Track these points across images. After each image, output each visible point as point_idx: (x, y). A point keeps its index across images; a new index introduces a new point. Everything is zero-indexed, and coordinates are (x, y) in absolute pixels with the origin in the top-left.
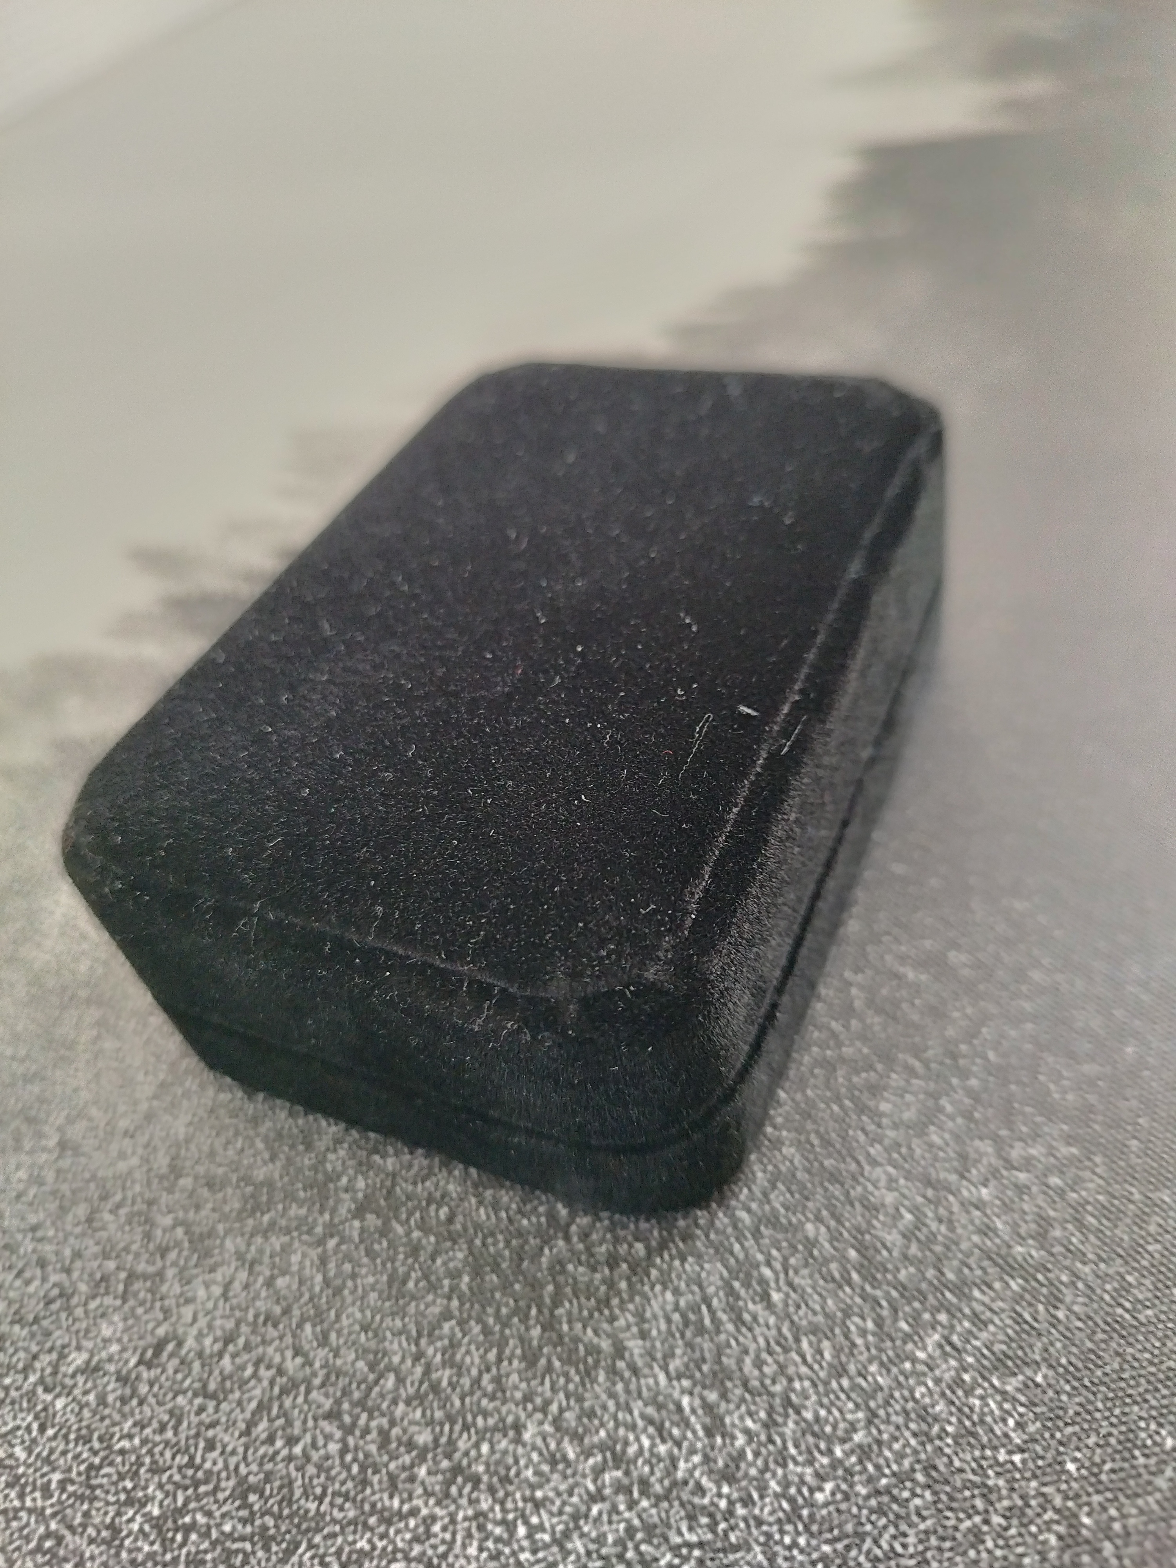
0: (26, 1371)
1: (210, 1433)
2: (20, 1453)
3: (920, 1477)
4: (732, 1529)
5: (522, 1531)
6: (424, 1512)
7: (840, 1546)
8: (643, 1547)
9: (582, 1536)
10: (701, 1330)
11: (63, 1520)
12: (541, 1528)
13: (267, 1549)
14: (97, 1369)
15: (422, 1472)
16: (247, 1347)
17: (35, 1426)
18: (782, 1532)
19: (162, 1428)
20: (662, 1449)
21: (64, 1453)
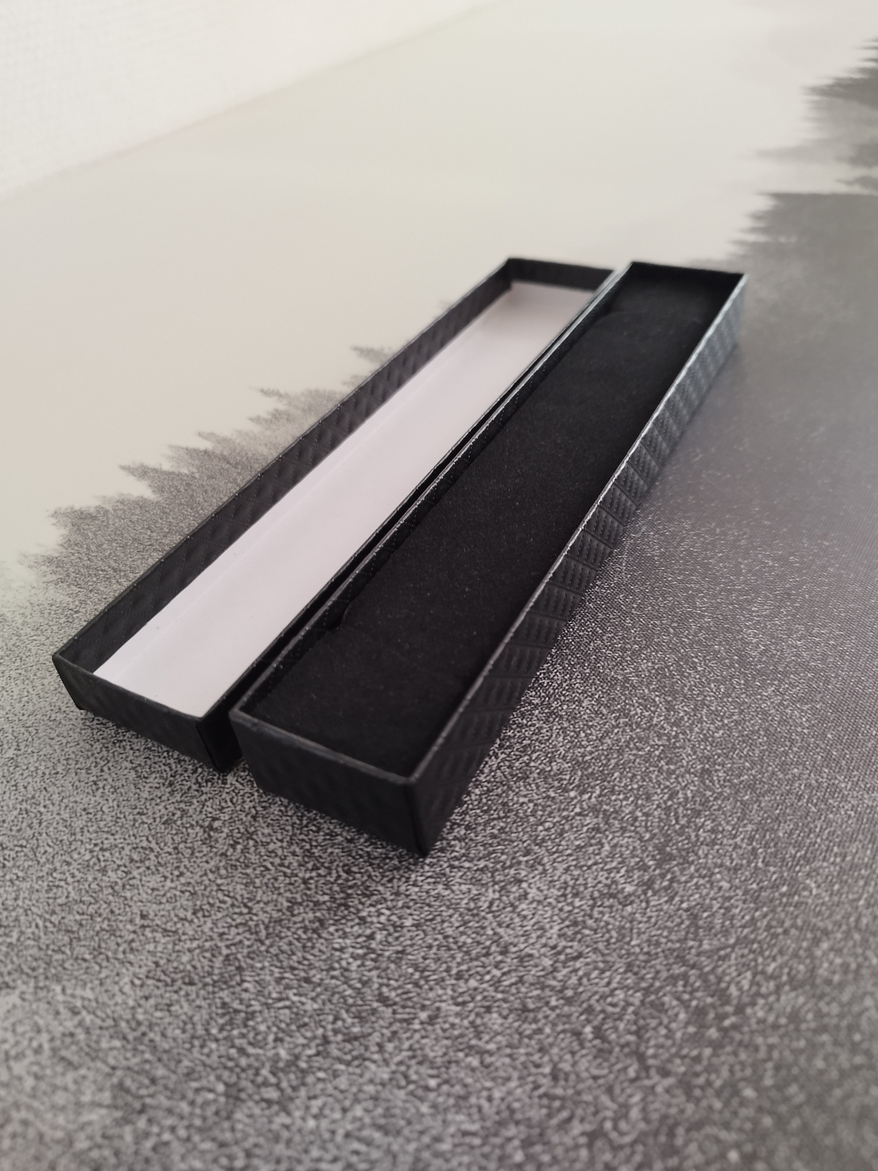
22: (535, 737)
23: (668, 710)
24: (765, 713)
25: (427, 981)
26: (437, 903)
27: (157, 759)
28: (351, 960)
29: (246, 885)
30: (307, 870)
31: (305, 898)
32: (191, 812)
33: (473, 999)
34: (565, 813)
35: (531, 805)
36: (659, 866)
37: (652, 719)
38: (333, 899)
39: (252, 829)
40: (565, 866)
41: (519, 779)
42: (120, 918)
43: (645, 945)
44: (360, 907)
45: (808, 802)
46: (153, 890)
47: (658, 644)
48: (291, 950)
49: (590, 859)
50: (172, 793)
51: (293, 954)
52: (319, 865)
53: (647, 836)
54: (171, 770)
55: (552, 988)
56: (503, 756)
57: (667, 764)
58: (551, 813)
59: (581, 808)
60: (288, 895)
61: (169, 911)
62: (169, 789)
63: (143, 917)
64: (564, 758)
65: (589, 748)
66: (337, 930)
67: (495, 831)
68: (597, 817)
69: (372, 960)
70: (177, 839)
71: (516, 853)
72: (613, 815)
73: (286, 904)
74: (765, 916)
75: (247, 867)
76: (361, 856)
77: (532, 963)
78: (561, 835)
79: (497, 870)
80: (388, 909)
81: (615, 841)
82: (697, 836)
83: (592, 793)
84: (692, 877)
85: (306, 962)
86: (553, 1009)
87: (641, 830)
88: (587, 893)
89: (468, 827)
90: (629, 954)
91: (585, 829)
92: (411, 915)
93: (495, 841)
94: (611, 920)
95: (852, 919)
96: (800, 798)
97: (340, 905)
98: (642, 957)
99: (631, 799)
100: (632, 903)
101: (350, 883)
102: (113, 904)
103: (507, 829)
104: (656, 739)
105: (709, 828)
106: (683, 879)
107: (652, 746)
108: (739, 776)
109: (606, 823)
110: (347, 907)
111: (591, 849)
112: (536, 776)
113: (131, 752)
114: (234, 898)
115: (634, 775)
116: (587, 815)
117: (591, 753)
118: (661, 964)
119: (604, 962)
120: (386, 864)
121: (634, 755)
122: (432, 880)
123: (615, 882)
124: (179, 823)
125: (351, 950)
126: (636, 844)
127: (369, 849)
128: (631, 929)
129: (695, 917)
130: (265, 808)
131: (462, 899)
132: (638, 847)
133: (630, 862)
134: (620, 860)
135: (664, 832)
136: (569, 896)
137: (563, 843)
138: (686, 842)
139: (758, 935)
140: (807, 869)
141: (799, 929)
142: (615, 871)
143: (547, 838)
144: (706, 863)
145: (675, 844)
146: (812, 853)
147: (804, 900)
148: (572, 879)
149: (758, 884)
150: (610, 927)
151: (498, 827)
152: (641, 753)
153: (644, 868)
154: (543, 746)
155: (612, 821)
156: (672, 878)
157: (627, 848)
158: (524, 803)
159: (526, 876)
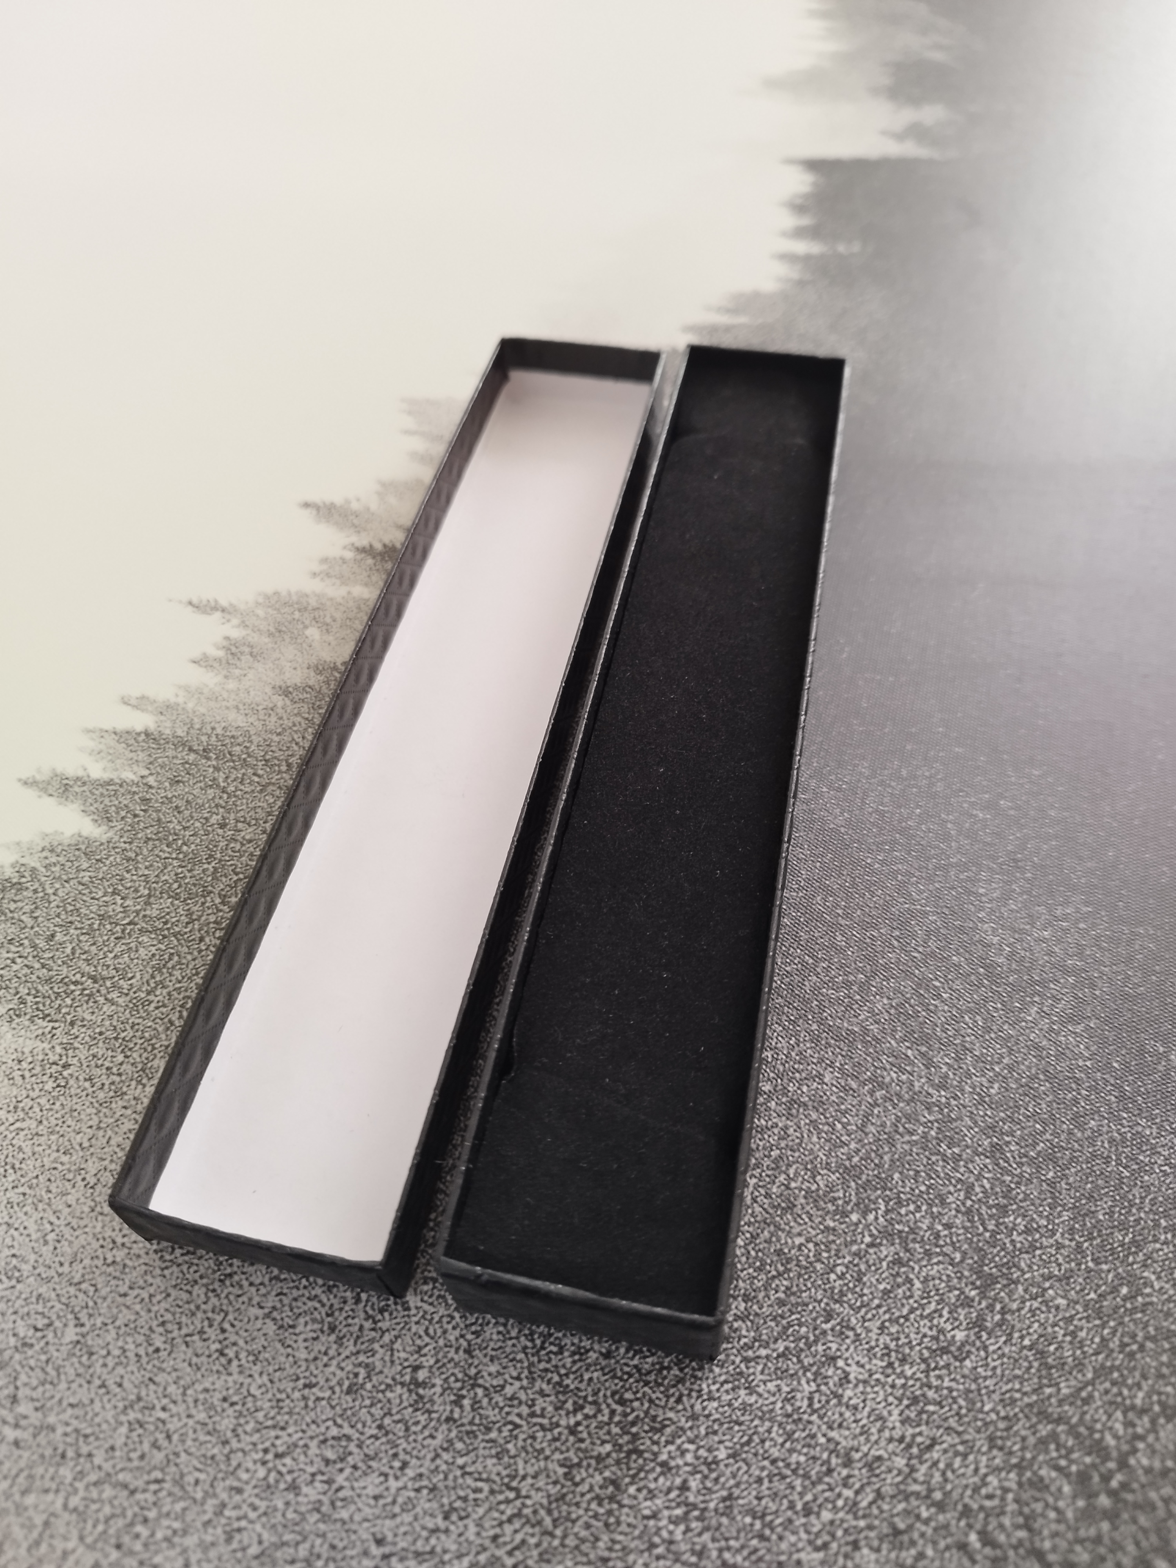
3: (1042, 1077)
4: (951, 1111)
5: (839, 1126)
9: (873, 1124)
10: (908, 1016)
12: (849, 1124)
15: (773, 1104)
18: (977, 1109)
20: (904, 1077)
22: (783, 1144)
23: (927, 1067)
25: (772, 1530)
26: (747, 1417)
27: (295, 1293)
28: (671, 1527)
29: (498, 1456)
30: (568, 1413)
31: (581, 1455)
32: (379, 1365)
33: (833, 1536)
34: (855, 1248)
35: (811, 1246)
36: (983, 1295)
37: (912, 1083)
38: (618, 1447)
39: (473, 1371)
40: (878, 1323)
41: (784, 1210)
42: (349, 1553)
43: (999, 1408)
44: (655, 1448)
45: (1117, 1166)
46: (376, 1498)
47: (886, 968)
48: (592, 1534)
49: (903, 1305)
50: (340, 1341)
51: (597, 1539)
52: (581, 1402)
53: (958, 1256)
54: (323, 1305)
55: (917, 1495)
56: (754, 1181)
57: (949, 1146)
58: (838, 1251)
59: (871, 1236)
60: (557, 1456)
61: (410, 1524)
62: (333, 1337)
63: (380, 1542)
64: (828, 1166)
65: (853, 1145)
66: (639, 1490)
67: (781, 1295)
68: (893, 1244)
69: (698, 1519)
70: (377, 1411)
71: (815, 1320)
72: (911, 1237)
73: (561, 1471)
74: (1114, 1332)
75: (489, 1430)
76: (630, 1375)
77: (883, 1468)
78: (859, 1280)
79: (802, 1350)
80: (691, 1442)
81: (924, 1274)
82: (1012, 1241)
83: (876, 1210)
84: (1023, 1302)
85: (617, 1547)
86: (926, 1522)
87: (948, 1249)
88: (915, 1355)
89: (746, 1298)
90: (986, 1424)
91: (884, 1264)
92: (721, 1442)
93: (786, 1309)
94: (953, 1385)
96: (1107, 1161)
97: (629, 1453)
98: (1002, 1425)
99: (924, 1208)
100: (969, 1352)
101: (630, 1418)
102: (330, 1535)
103: (795, 1289)
104: (926, 1113)
105: (1022, 1227)
106: (1015, 1306)
107: (924, 1125)
108: (1035, 1145)
109: (907, 1250)
110: (640, 1453)
111: (900, 1292)
112: (803, 1201)
113: (253, 1289)
114: (487, 1480)
115: (917, 1173)
116: (881, 1244)
117: (857, 1151)
118: (1024, 1428)
119: (963, 1443)
120: (665, 1378)
121: (909, 1143)
122: (730, 1386)
123: (941, 1331)
124: (369, 1386)
125: (666, 1513)
126: (948, 1272)
127: (636, 1362)
128: (979, 1390)
129: (1042, 1354)
130: (477, 1334)
131: (773, 1403)
132: (953, 1275)
133: (949, 1298)
134: (937, 1298)
135: (974, 1245)
136: (896, 1364)
137: (866, 1291)
138: (1003, 1253)
139: (1114, 1359)
140: (1141, 1257)
141: (1153, 1339)
142: (936, 1315)
143: (845, 1288)
144: (1033, 1277)
145: (991, 1261)
146: (1140, 1235)
147: (1148, 1300)
148: (892, 1340)
149: (1095, 1292)
150: (955, 1394)
151: (783, 1288)
152: (914, 1138)
153: (968, 1303)
154: (797, 1154)
155: (911, 1245)
156: (1002, 1308)
157: (940, 1279)
158: (801, 1244)
159: (838, 1350)
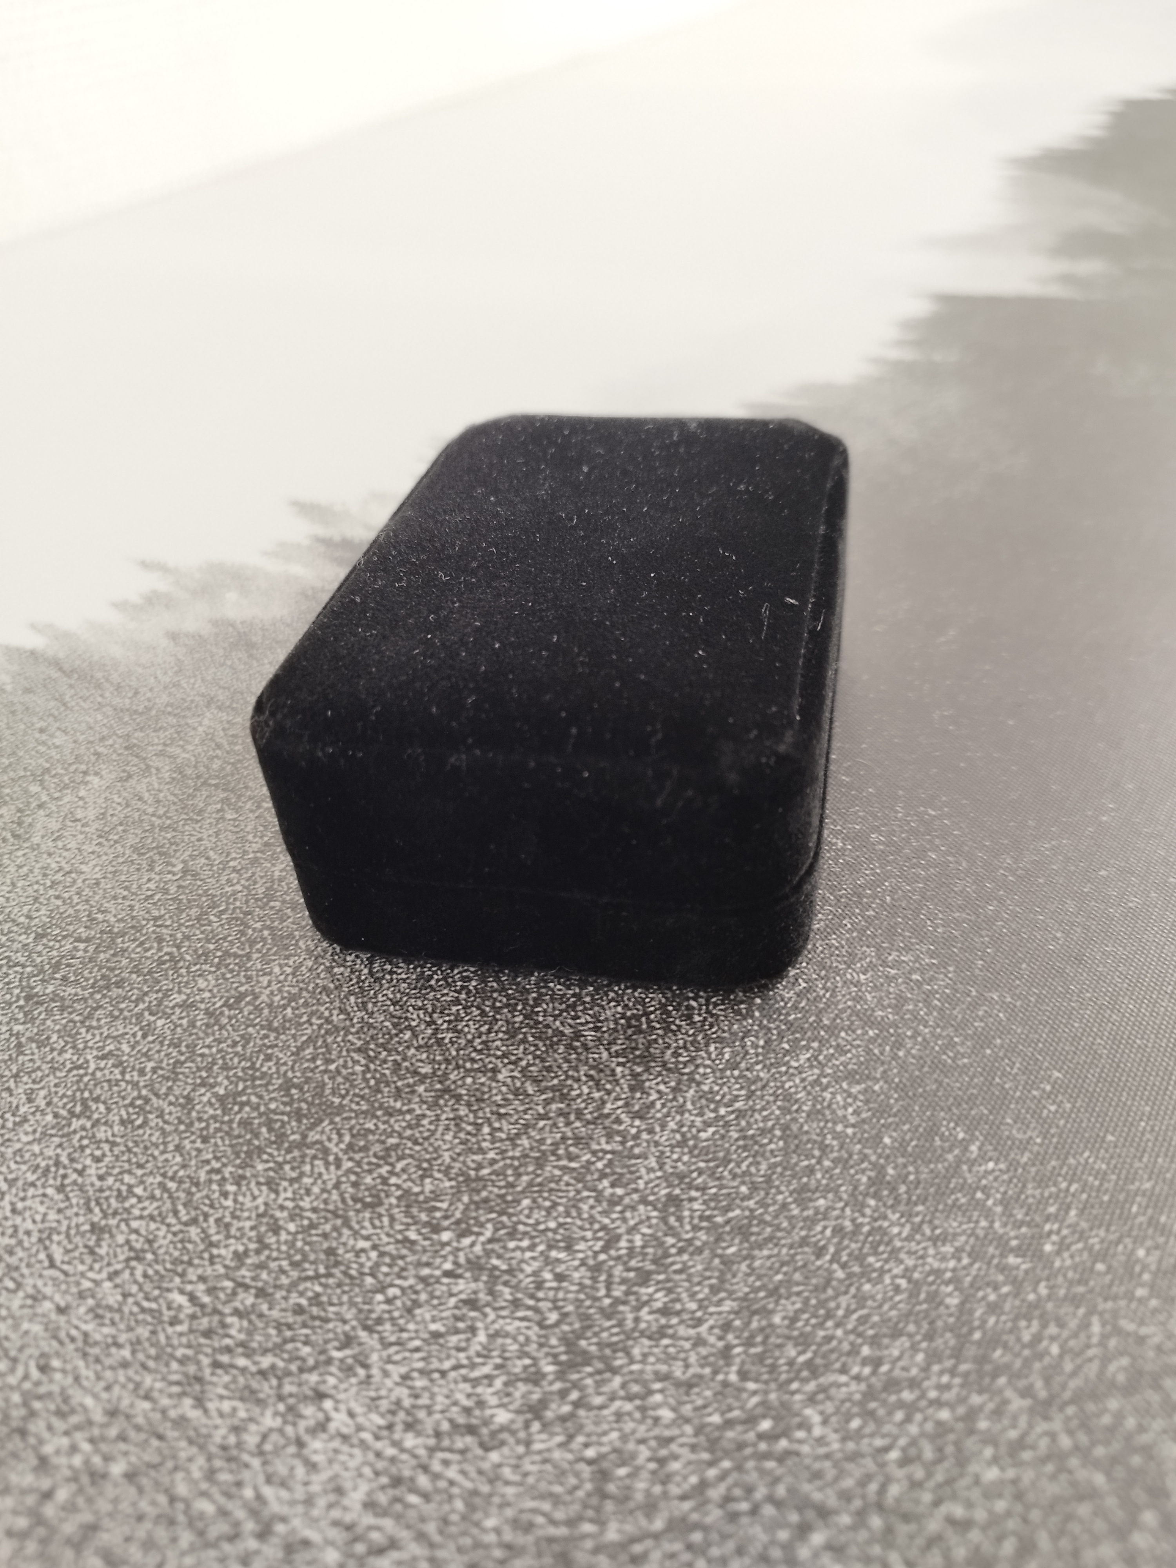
0: (137, 1002)
1: (270, 1051)
2: (125, 1048)
4: (638, 1145)
5: (486, 1130)
6: (418, 1112)
7: (712, 1164)
8: (572, 1149)
9: (529, 1138)
10: (639, 1031)
11: (152, 1090)
12: (500, 1129)
13: (299, 1121)
14: (192, 1005)
15: (421, 1089)
16: (306, 1004)
17: (140, 1034)
18: (672, 1152)
19: (235, 1044)
21: (159, 1052)
22: (408, 1132)
23: (632, 1089)
24: (788, 1097)
26: (175, 1434)
34: (426, 1271)
35: (374, 1255)
36: (560, 1375)
37: (604, 1103)
40: (403, 1370)
41: (366, 1206)
43: (507, 1528)
44: (46, 1435)
45: (831, 1262)
49: (448, 1357)
53: (553, 1317)
56: (350, 1164)
57: (613, 1185)
58: (403, 1269)
59: (456, 1263)
64: (446, 1172)
67: (304, 1302)
68: (476, 1280)
71: (326, 1342)
72: (505, 1278)
74: (723, 1477)
76: (73, 1340)
78: (409, 1311)
79: (288, 1373)
80: (92, 1441)
81: (497, 1326)
82: (637, 1320)
83: (479, 1235)
84: (613, 1398)
87: (544, 1305)
88: (429, 1425)
91: (452, 1301)
92: (126, 1454)
93: (299, 1319)
94: (459, 1478)
95: (873, 1487)
96: (820, 1252)
98: (498, 1553)
99: (541, 1248)
100: (503, 1443)
101: (41, 1390)
103: (324, 1298)
104: (603, 1140)
105: (658, 1305)
106: (598, 1400)
107: (594, 1153)
108: (728, 1209)
109: (491, 1292)
111: (453, 1340)
112: (394, 1201)
115: (555, 1205)
116: (460, 1276)
117: (493, 1162)
120: (109, 1355)
121: (562, 1168)
122: (176, 1389)
123: (481, 1404)
126: (530, 1333)
128: (490, 1496)
129: (604, 1476)
131: (216, 1427)
132: (534, 1338)
133: (515, 1366)
134: (498, 1361)
135: (582, 1310)
136: (399, 1427)
137: (411, 1326)
138: (615, 1330)
139: (707, 1514)
140: (811, 1386)
141: (778, 1504)
142: (485, 1381)
143: (386, 1316)
144: (642, 1372)
145: (596, 1334)
146: (824, 1356)
147: (796, 1447)
148: (410, 1396)
149: (723, 1414)
150: (455, 1491)
151: (310, 1294)
152: (573, 1165)
153: (535, 1378)
154: (418, 1148)
155: (500, 1288)
156: (581, 1399)
157: (515, 1339)
158: (363, 1250)
159: (335, 1387)
